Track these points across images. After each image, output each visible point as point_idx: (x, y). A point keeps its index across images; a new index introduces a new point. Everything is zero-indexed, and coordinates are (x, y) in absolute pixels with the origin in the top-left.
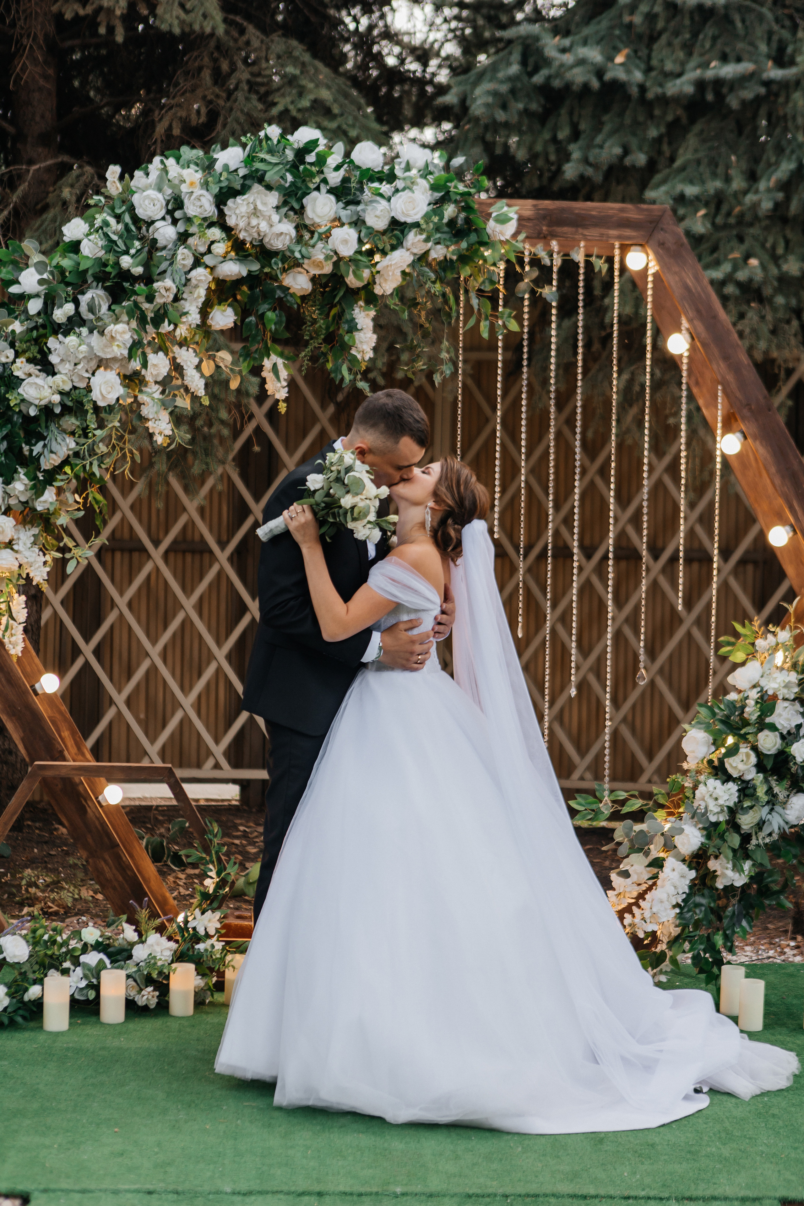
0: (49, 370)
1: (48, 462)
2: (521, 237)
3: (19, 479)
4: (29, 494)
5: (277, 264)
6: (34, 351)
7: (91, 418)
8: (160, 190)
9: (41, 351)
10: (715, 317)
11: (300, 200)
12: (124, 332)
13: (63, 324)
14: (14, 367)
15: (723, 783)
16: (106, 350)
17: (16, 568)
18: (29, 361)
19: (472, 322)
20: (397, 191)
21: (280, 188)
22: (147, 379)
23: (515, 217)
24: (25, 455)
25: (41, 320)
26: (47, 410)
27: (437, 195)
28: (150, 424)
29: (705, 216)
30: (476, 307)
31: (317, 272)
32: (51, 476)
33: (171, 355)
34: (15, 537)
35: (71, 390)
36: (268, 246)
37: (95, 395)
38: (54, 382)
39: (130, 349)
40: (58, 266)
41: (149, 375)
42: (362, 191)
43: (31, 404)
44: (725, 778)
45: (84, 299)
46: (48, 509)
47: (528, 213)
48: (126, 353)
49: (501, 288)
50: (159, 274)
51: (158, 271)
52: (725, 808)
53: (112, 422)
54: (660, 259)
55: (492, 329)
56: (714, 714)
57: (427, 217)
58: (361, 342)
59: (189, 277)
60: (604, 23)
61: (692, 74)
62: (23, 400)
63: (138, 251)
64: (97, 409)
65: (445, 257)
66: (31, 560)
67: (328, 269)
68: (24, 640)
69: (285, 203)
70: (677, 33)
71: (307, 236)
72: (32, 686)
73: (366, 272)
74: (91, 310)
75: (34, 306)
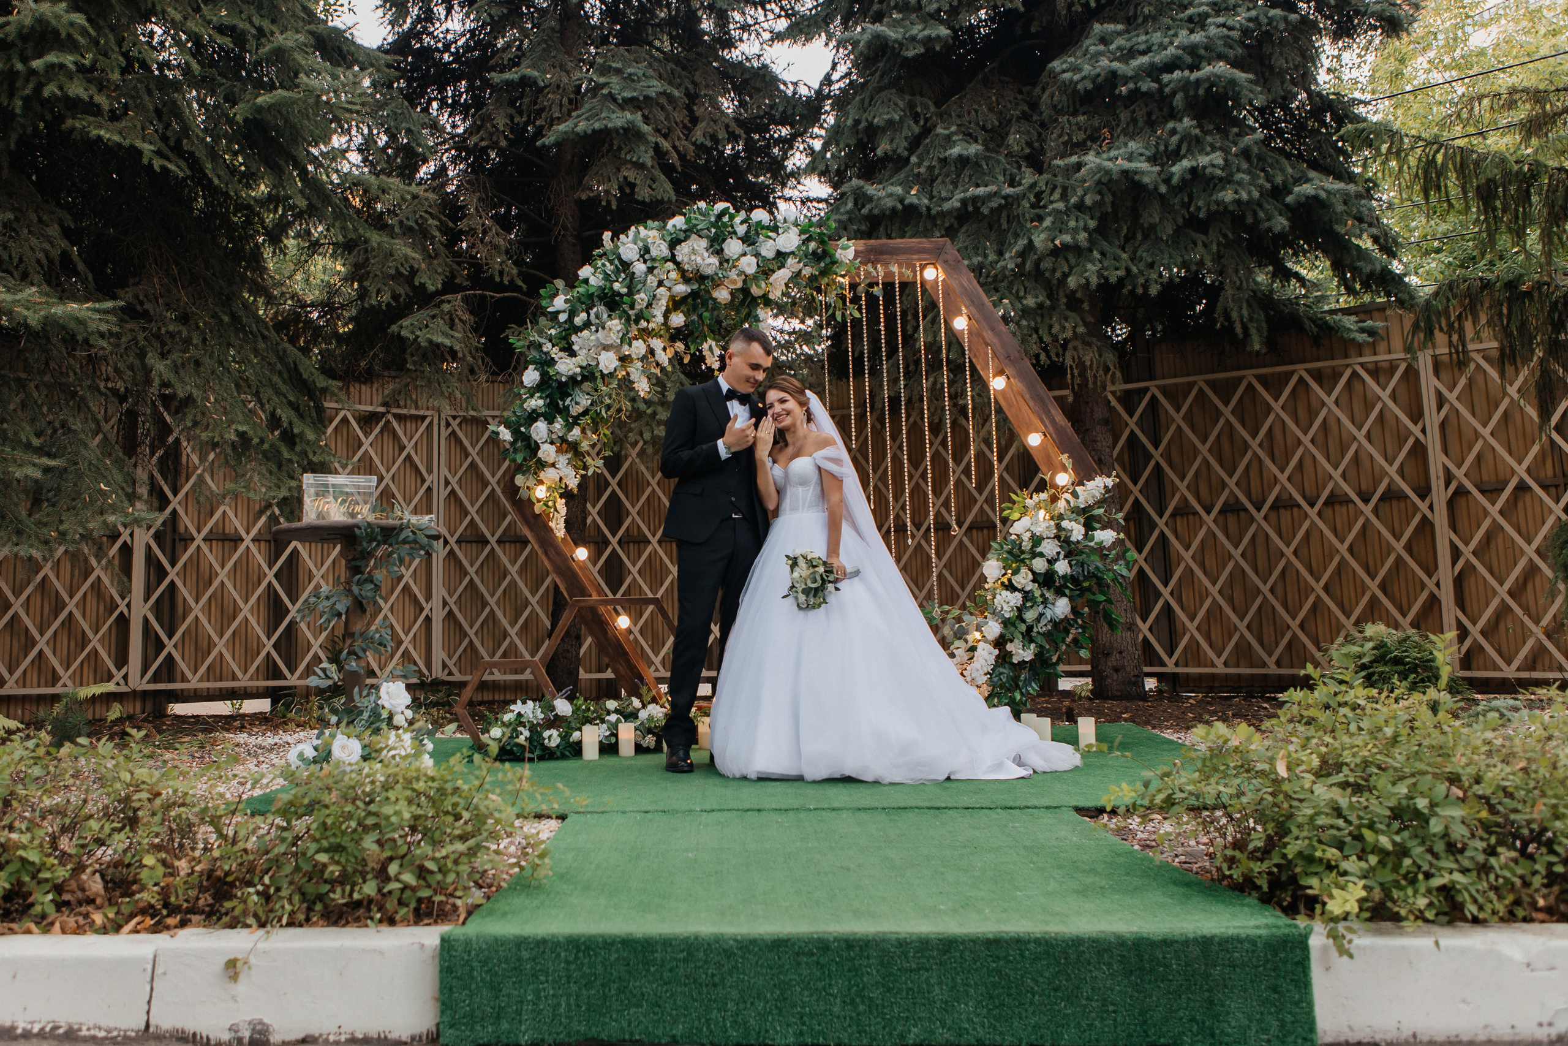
0: (573, 354)
1: (575, 410)
2: (858, 261)
3: (558, 422)
4: (564, 431)
5: (709, 283)
6: (563, 344)
7: (599, 380)
8: (635, 244)
9: (568, 343)
10: (982, 303)
11: (720, 245)
12: (617, 327)
13: (580, 326)
14: (551, 353)
15: (1012, 593)
16: (607, 339)
17: (558, 481)
18: (560, 349)
20: (779, 235)
21: (707, 237)
22: (633, 357)
23: (854, 248)
24: (560, 407)
25: (567, 325)
26: (572, 378)
27: (804, 237)
28: (636, 385)
31: (734, 287)
33: (646, 342)
34: (557, 460)
35: (587, 366)
36: (703, 273)
37: (601, 367)
38: (576, 361)
39: (622, 339)
40: (577, 293)
41: (634, 355)
42: (758, 236)
43: (563, 375)
44: (1012, 590)
45: (593, 312)
46: (576, 440)
47: (861, 248)
48: (619, 341)
49: (848, 293)
51: (636, 290)
52: (1015, 609)
53: (613, 384)
54: (945, 271)
55: (843, 315)
56: (1003, 549)
57: (798, 248)
59: (655, 293)
60: (902, 175)
61: (959, 196)
62: (558, 372)
63: (624, 279)
64: (603, 376)
65: (812, 273)
66: (567, 474)
67: (740, 285)
68: (565, 528)
69: (712, 246)
70: (947, 176)
71: (726, 265)
72: (571, 556)
73: (763, 285)
74: (597, 317)
75: (563, 317)
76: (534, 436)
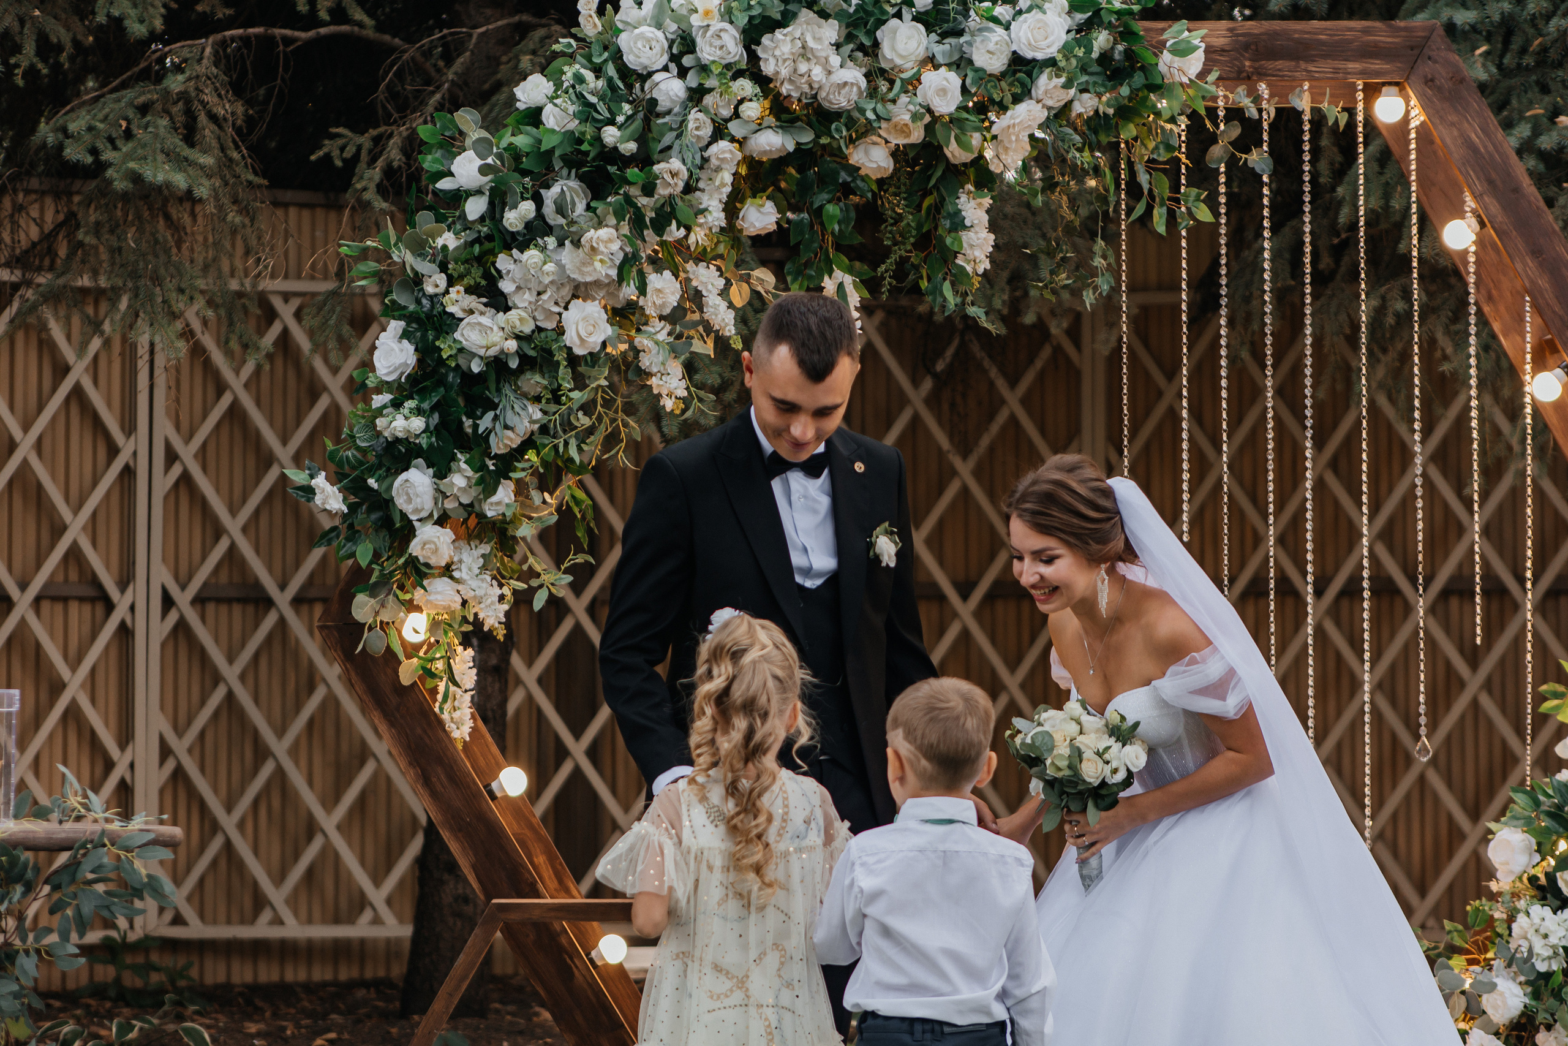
0: (499, 303)
1: (502, 442)
2: (1212, 77)
3: (460, 470)
4: (473, 492)
5: (839, 132)
6: (476, 275)
7: (564, 373)
8: (659, 26)
9: (487, 275)
10: (1517, 190)
11: (871, 33)
12: (610, 241)
13: (518, 232)
14: (446, 300)
15: (1555, 913)
16: (585, 269)
17: (457, 606)
18: (469, 291)
19: (1140, 209)
20: (1020, 12)
21: (840, 15)
22: (647, 312)
23: (1203, 45)
24: (467, 434)
25: (485, 229)
26: (497, 364)
27: (1080, 17)
28: (654, 381)
29: (1487, 54)
30: (1146, 187)
31: (902, 141)
32: (507, 462)
33: (682, 275)
34: (456, 559)
35: (533, 332)
36: (826, 105)
37: (570, 338)
38: (508, 321)
39: (621, 269)
40: (511, 147)
41: (651, 305)
42: (966, 16)
43: (474, 355)
44: (1558, 903)
45: (550, 195)
46: (504, 515)
47: (1220, 42)
48: (613, 273)
49: (1183, 157)
50: (661, 151)
51: (660, 147)
52: (1561, 950)
53: (598, 379)
54: (1426, 104)
55: (1171, 220)
56: (1537, 803)
57: (1066, 50)
58: (972, 246)
59: (706, 155)
62: (461, 350)
63: (628, 118)
64: (573, 360)
65: (1097, 112)
66: (479, 593)
67: (917, 135)
68: (473, 717)
69: (850, 38)
71: (883, 86)
72: (487, 786)
73: (976, 139)
74: (561, 210)
75: (475, 208)
76: (400, 502)
